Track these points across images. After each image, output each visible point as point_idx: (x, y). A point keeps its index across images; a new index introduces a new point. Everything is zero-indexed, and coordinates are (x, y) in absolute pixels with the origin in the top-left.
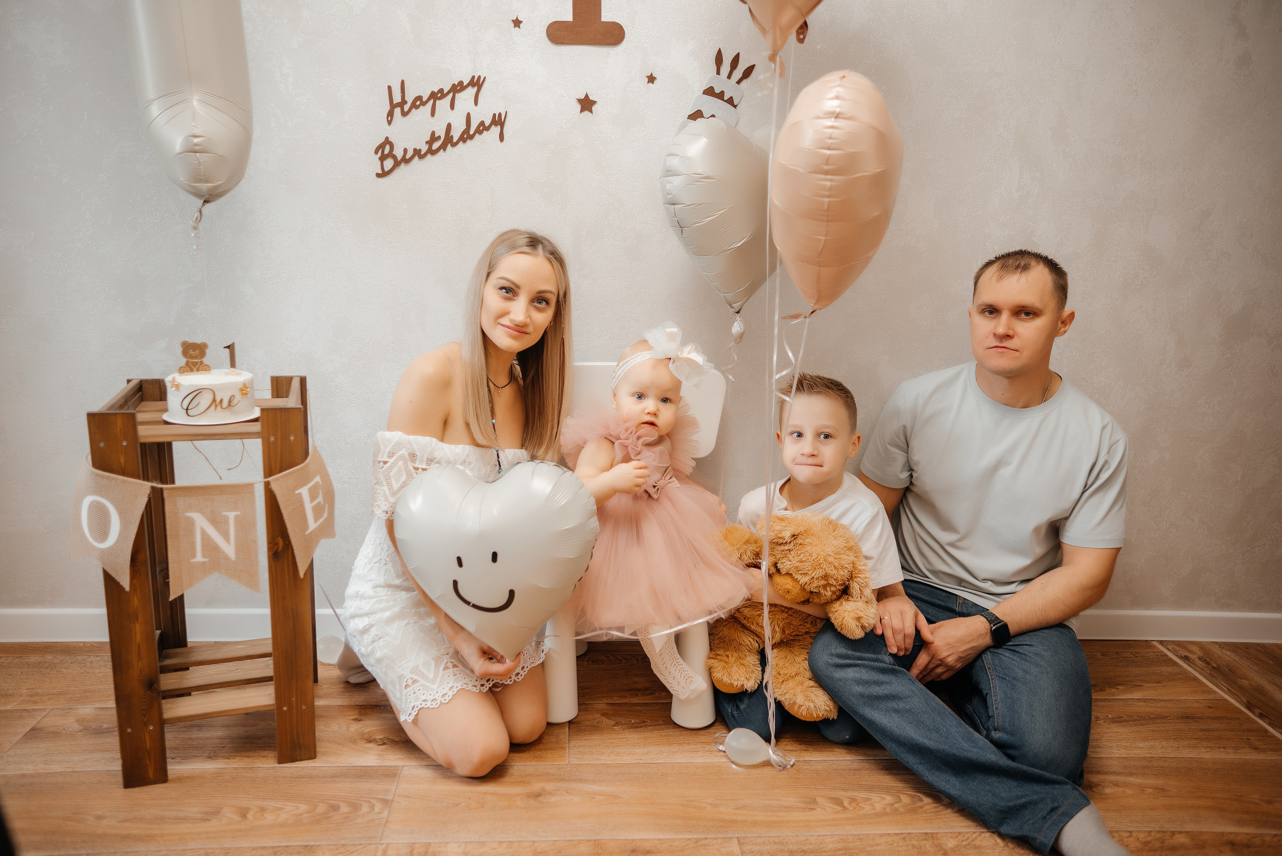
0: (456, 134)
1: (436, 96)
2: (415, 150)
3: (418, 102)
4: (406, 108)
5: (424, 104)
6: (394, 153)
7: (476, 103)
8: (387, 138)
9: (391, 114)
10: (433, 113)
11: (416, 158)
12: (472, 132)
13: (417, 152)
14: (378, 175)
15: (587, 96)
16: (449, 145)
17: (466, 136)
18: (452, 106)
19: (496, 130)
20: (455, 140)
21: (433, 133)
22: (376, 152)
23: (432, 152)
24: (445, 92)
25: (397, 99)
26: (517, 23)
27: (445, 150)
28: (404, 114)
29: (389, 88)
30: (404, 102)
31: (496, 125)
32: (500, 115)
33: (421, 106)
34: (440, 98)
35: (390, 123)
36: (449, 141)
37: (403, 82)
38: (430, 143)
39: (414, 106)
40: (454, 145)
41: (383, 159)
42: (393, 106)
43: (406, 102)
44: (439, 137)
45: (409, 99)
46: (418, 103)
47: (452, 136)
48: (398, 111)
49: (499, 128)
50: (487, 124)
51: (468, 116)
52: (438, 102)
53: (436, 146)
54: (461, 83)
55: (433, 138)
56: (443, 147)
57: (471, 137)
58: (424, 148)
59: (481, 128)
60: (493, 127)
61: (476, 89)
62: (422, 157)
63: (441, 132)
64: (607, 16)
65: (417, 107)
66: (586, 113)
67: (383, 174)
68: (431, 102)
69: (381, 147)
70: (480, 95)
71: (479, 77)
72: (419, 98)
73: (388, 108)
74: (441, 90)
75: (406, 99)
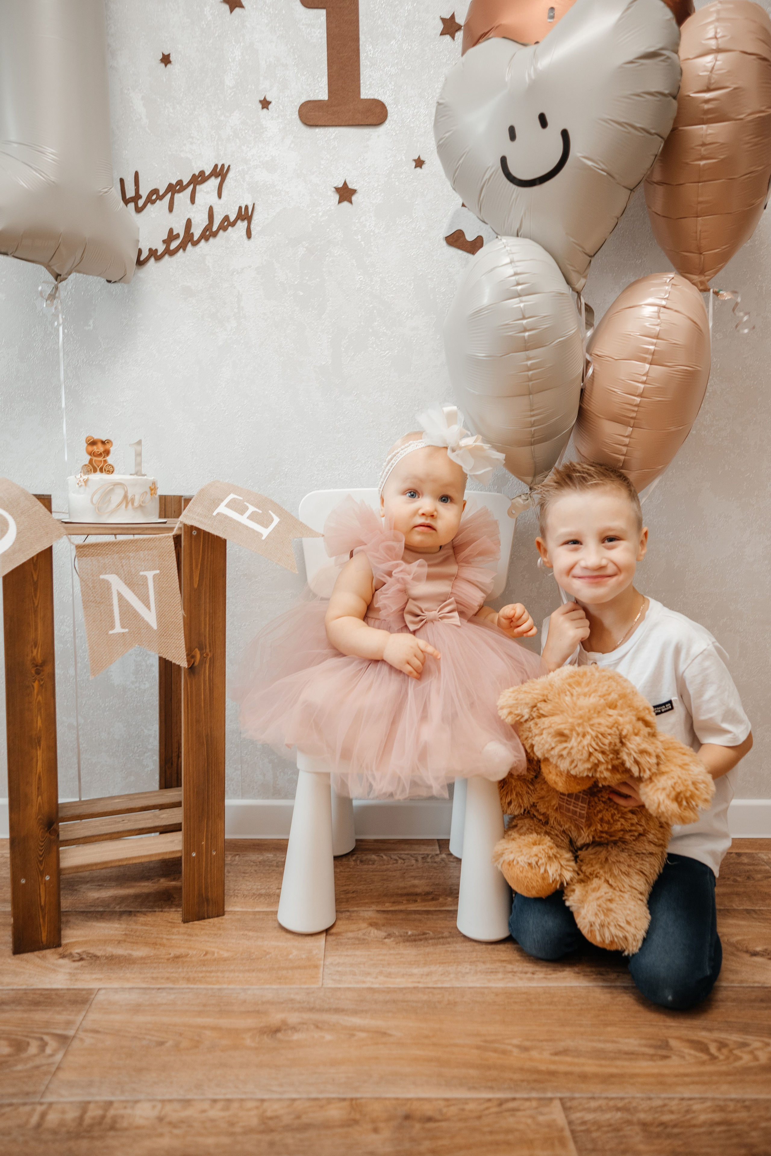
0: (197, 232)
1: (174, 188)
2: (150, 250)
3: (154, 196)
4: (141, 203)
5: (161, 198)
7: (220, 196)
10: (171, 209)
11: (152, 260)
12: (215, 229)
13: (153, 253)
14: (108, 280)
15: (345, 184)
16: (190, 244)
17: (208, 234)
18: (193, 200)
19: (242, 225)
20: (196, 238)
21: (171, 231)
23: (172, 253)
24: (185, 183)
25: (130, 193)
26: (265, 104)
27: (184, 250)
28: (139, 210)
29: (122, 181)
30: (138, 196)
31: (243, 220)
32: (247, 207)
33: (158, 201)
34: (179, 191)
36: (189, 239)
37: (137, 174)
38: (167, 242)
39: (150, 200)
40: (195, 244)
42: (126, 201)
43: (140, 197)
44: (178, 236)
45: (144, 192)
46: (154, 197)
47: (192, 234)
48: (130, 207)
49: (245, 223)
50: (232, 218)
51: (211, 209)
52: (177, 196)
53: (174, 245)
54: (202, 173)
55: (172, 236)
56: (183, 246)
57: (215, 234)
58: (161, 248)
59: (226, 223)
60: (239, 222)
61: (219, 179)
62: (158, 258)
63: (180, 229)
64: (367, 92)
65: (153, 202)
66: (345, 204)
68: (169, 195)
70: (224, 185)
71: (223, 165)
72: (155, 191)
74: (180, 182)
75: (141, 193)
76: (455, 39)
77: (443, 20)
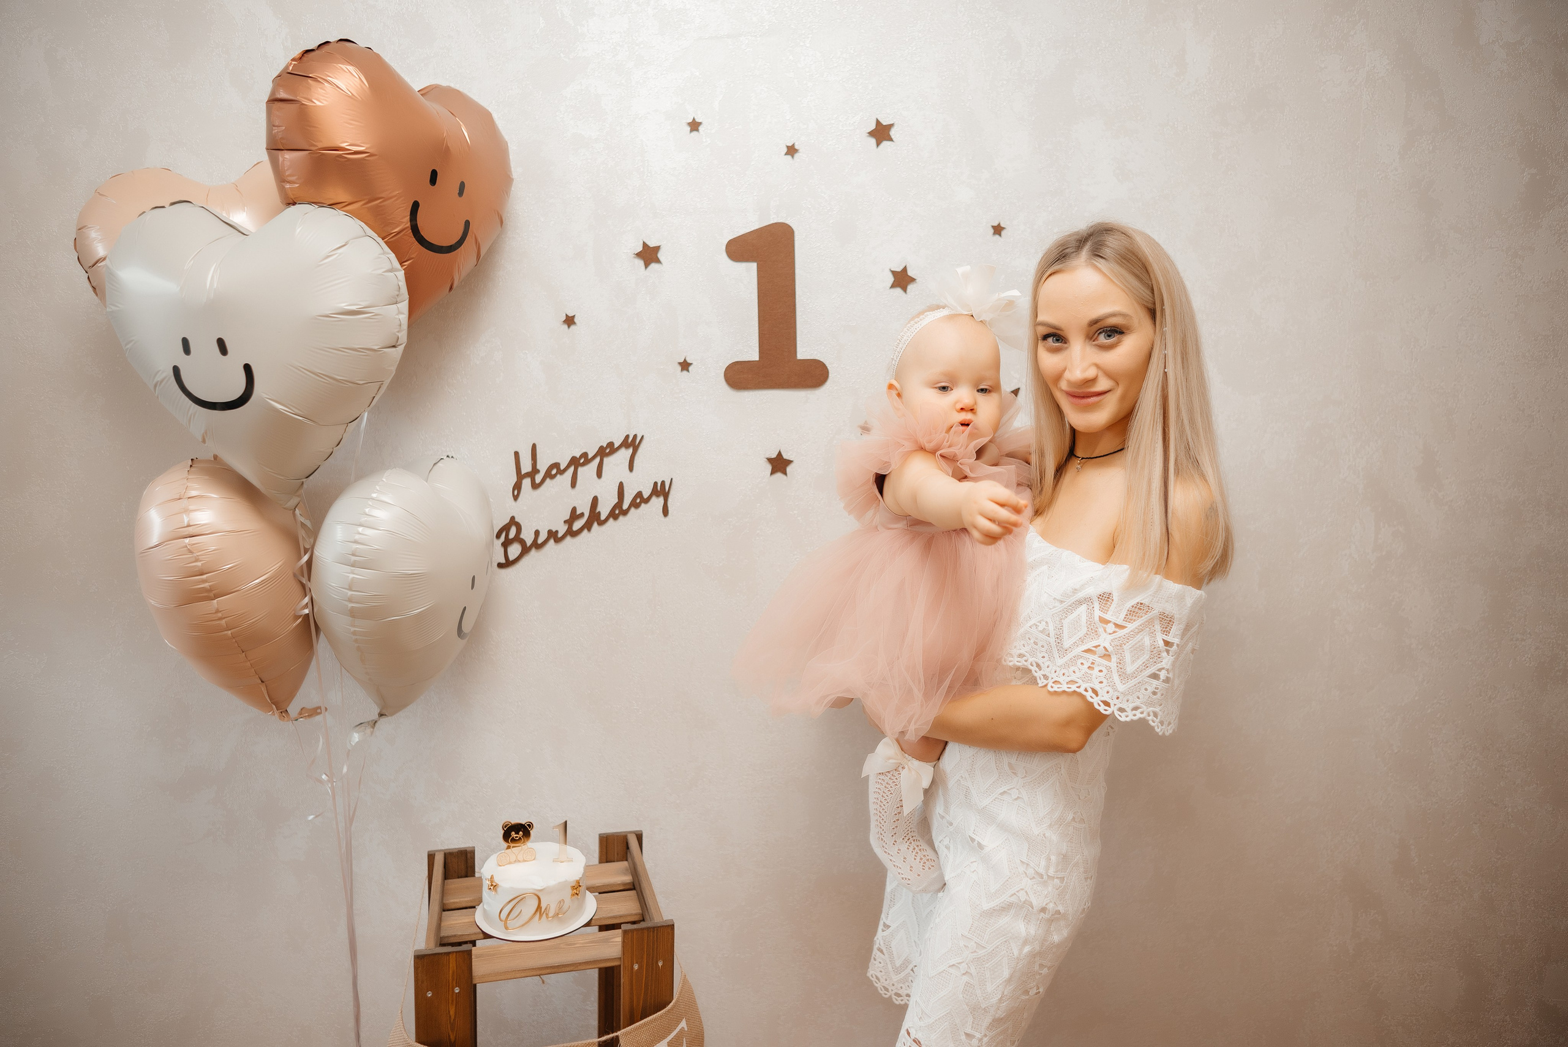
0: (604, 510)
1: (576, 462)
2: (550, 532)
3: (555, 470)
4: (538, 478)
5: (561, 472)
6: (522, 536)
7: (631, 468)
8: (513, 518)
9: (518, 487)
10: (574, 484)
11: (552, 541)
12: (625, 507)
13: (552, 535)
14: (500, 566)
15: (780, 454)
16: (595, 524)
17: (618, 512)
18: (599, 474)
19: (657, 502)
20: (603, 517)
21: (574, 510)
22: (498, 536)
23: (572, 533)
24: (590, 456)
25: (526, 467)
26: (685, 366)
27: (589, 530)
28: (535, 486)
29: (517, 454)
30: (535, 470)
31: (658, 496)
32: (663, 483)
33: (558, 476)
34: (583, 464)
35: (516, 498)
36: (594, 518)
37: (534, 447)
38: (570, 522)
39: (548, 475)
40: (601, 523)
41: (506, 545)
42: (520, 477)
43: (538, 471)
44: (582, 515)
45: (543, 467)
46: (554, 472)
47: (599, 513)
48: (527, 482)
49: (661, 500)
50: (646, 495)
51: (621, 487)
52: (580, 470)
53: (577, 525)
54: (611, 444)
55: (574, 515)
56: (588, 526)
57: (625, 513)
58: (562, 530)
59: (638, 501)
60: (654, 498)
61: (631, 450)
62: (558, 540)
63: (585, 508)
64: (804, 352)
65: (553, 477)
66: (779, 475)
67: (507, 564)
68: (572, 469)
69: (506, 528)
70: (636, 458)
71: (635, 436)
72: (556, 465)
73: (514, 479)
74: (585, 455)
75: (538, 467)
76: (907, 292)
77: (894, 273)
